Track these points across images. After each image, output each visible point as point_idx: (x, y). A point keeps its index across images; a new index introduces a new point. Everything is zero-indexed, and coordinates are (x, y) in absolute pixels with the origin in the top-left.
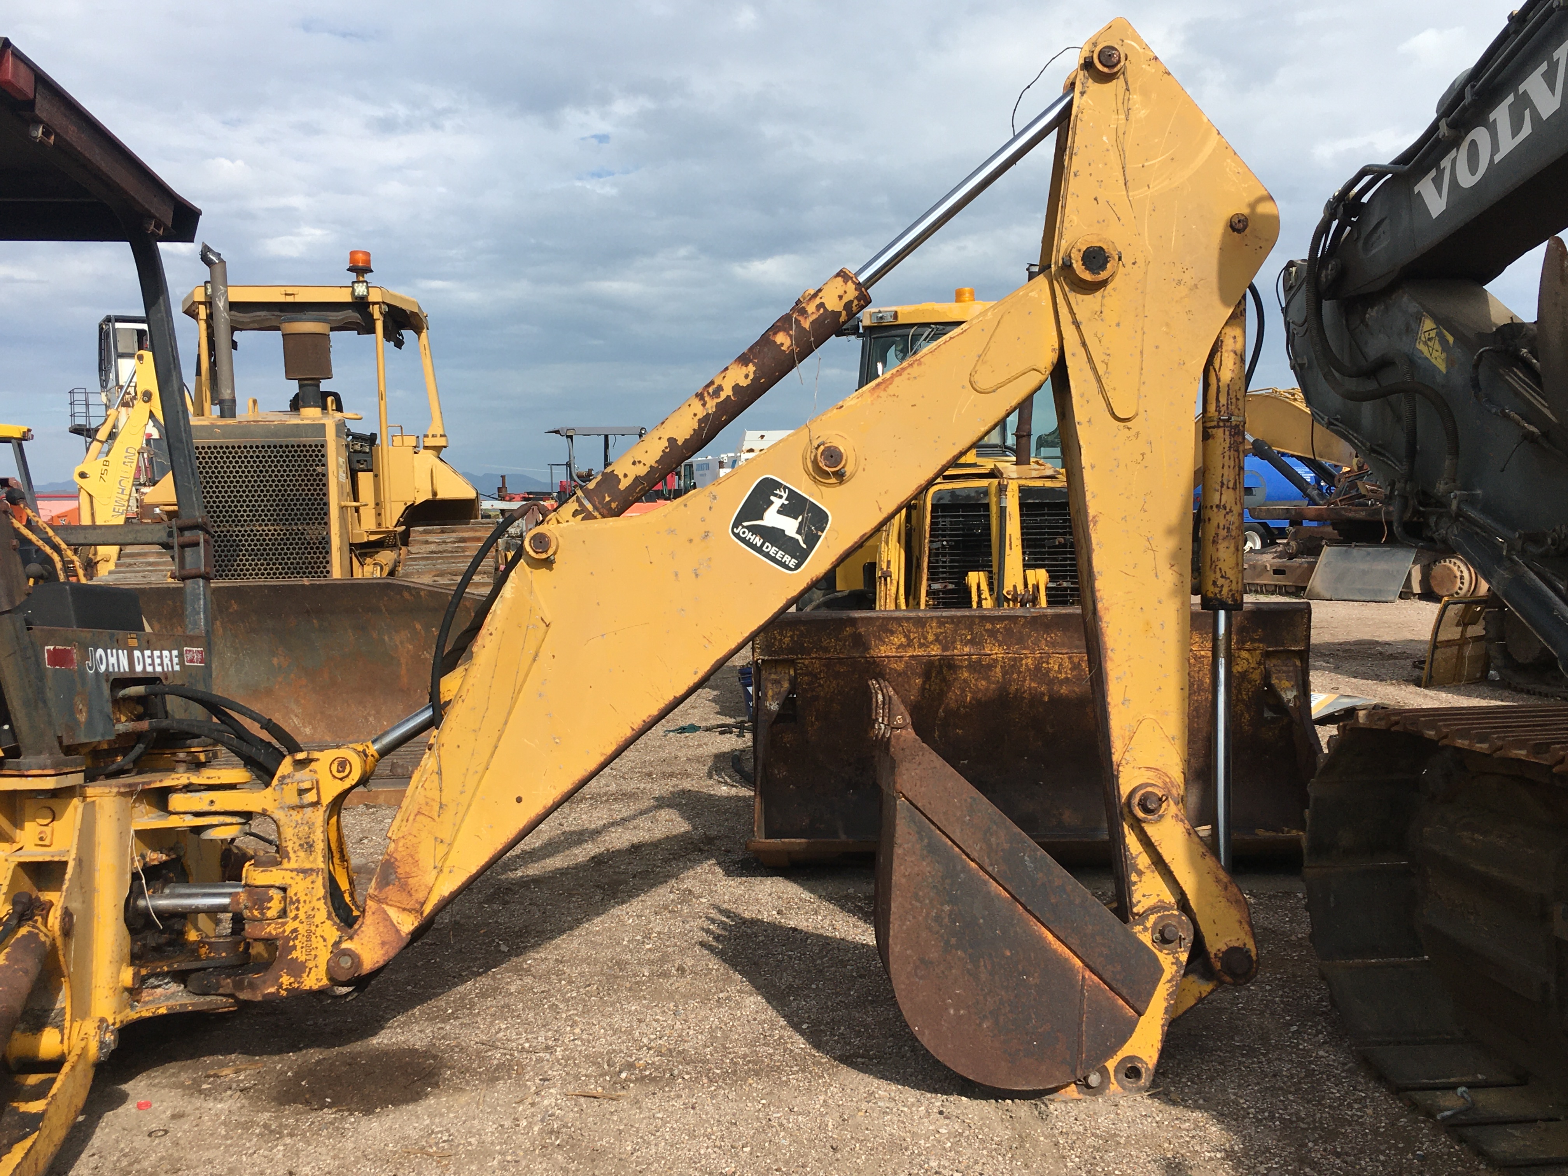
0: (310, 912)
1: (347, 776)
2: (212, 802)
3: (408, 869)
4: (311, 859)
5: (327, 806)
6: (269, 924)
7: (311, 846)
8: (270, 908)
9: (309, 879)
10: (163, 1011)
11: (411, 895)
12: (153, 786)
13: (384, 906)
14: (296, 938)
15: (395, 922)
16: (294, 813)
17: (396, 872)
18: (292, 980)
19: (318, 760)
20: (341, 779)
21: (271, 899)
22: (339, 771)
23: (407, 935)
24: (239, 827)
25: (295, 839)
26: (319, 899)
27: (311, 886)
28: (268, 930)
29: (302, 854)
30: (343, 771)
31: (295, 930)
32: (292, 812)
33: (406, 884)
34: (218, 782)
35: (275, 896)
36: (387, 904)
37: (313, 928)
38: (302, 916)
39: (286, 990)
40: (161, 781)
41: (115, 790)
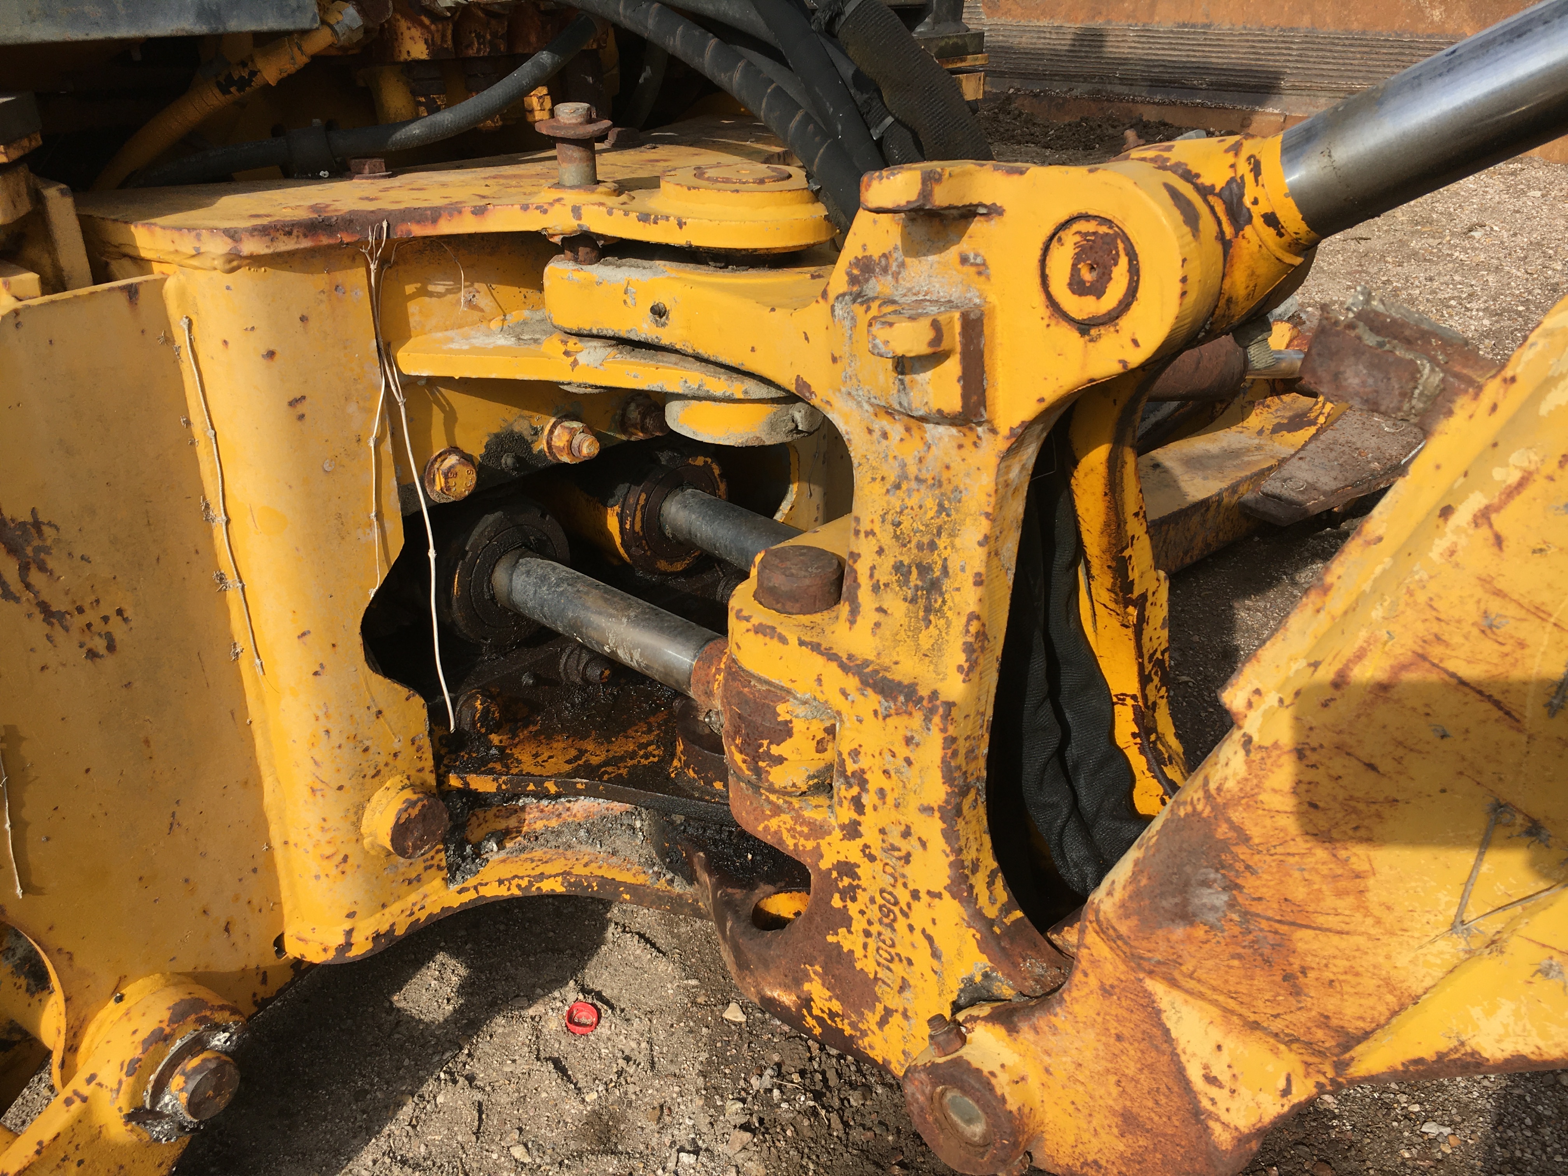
0: (895, 838)
1: (1112, 318)
2: (659, 312)
3: (1299, 893)
4: (926, 639)
5: (1019, 438)
6: (777, 811)
7: (934, 586)
8: (780, 760)
9: (900, 725)
10: (555, 886)
11: (1297, 992)
12: (446, 228)
13: (1157, 987)
14: (850, 893)
15: (1195, 1074)
16: (896, 430)
17: (1232, 886)
18: (836, 1006)
19: (993, 211)
20: (1085, 327)
21: (784, 732)
22: (1078, 287)
23: (1242, 1140)
24: (768, 410)
25: (885, 536)
26: (927, 810)
27: (903, 751)
28: (773, 823)
29: (897, 607)
30: (1097, 290)
31: (847, 869)
32: (884, 423)
33: (1283, 946)
34: (678, 239)
35: (798, 726)
36: (1173, 983)
37: (904, 896)
38: (869, 834)
39: (820, 1020)
40: (480, 211)
41: (218, 247)
